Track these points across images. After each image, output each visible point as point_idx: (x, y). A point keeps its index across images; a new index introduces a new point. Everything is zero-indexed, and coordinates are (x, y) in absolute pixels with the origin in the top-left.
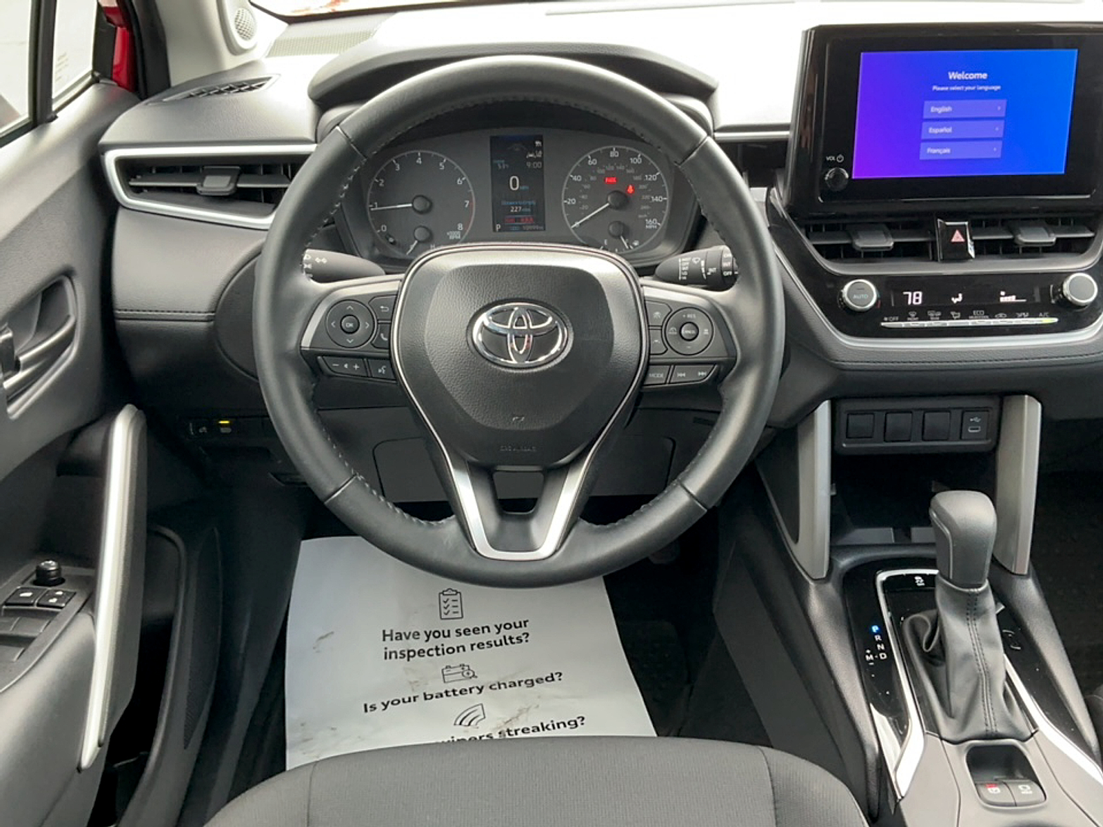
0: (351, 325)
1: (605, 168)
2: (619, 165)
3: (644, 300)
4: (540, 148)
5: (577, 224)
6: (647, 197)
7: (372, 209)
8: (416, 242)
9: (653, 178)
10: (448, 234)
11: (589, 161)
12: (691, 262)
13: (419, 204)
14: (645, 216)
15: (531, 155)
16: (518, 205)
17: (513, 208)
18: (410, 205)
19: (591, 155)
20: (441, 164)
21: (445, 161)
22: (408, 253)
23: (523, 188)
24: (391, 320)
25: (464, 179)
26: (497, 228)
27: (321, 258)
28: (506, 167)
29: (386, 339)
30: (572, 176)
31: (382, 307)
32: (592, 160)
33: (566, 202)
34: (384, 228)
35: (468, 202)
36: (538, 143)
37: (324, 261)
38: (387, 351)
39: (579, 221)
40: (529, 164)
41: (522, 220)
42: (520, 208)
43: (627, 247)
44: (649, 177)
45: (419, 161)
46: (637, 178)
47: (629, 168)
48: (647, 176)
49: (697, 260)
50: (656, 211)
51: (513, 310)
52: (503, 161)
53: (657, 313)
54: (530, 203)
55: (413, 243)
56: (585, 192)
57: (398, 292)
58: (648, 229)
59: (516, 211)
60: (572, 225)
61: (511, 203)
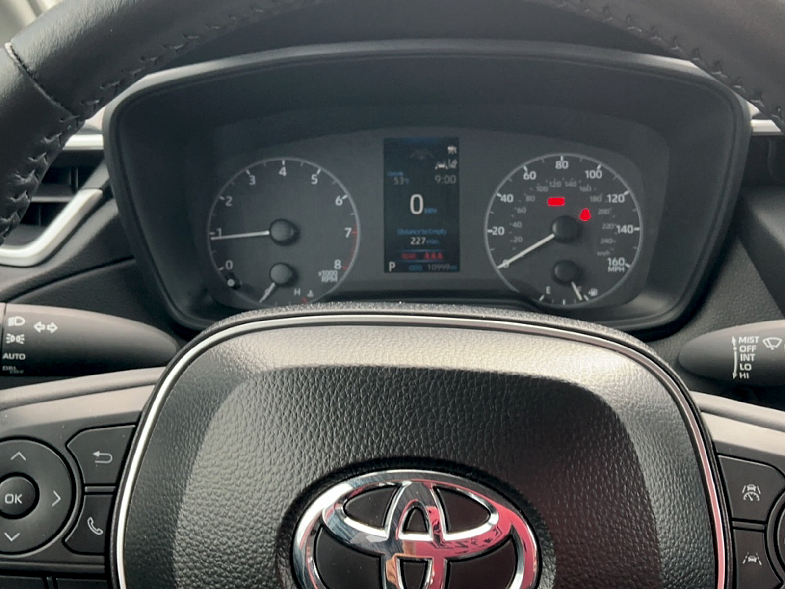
0: (17, 499)
1: (548, 185)
2: (568, 181)
3: (715, 450)
4: (454, 156)
5: (506, 263)
6: (610, 226)
7: (213, 238)
8: (273, 285)
9: (618, 198)
10: (320, 274)
11: (526, 175)
12: (760, 345)
13: (279, 232)
14: (608, 253)
15: (441, 166)
16: (421, 235)
17: (414, 239)
18: (267, 233)
19: (528, 166)
20: (313, 177)
21: (319, 172)
22: (261, 301)
23: (430, 211)
24: (117, 484)
25: (345, 197)
26: (390, 268)
27: (46, 323)
28: (405, 182)
29: (99, 532)
30: (499, 195)
31: (97, 454)
32: (529, 173)
33: (490, 231)
34: (229, 265)
35: (349, 230)
36: (451, 149)
37: (52, 328)
38: (101, 558)
39: (508, 258)
40: (438, 178)
41: (427, 256)
42: (424, 239)
43: (581, 298)
44: (613, 198)
45: (283, 172)
46: (595, 199)
47: (584, 185)
48: (609, 196)
49: (774, 342)
50: (624, 246)
52: (401, 174)
53: (751, 488)
54: (438, 232)
55: (268, 286)
56: (519, 217)
57: (141, 413)
58: (612, 273)
59: (417, 243)
60: (498, 264)
61: (411, 232)
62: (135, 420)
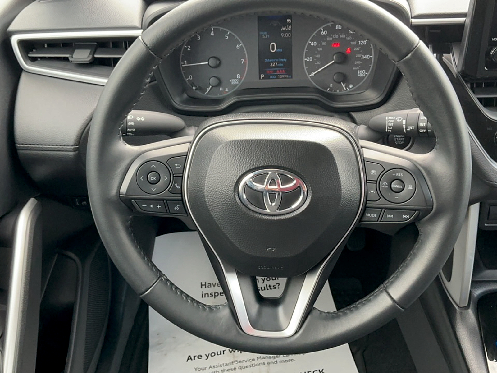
0: (154, 179)
1: (332, 37)
2: (341, 35)
3: (364, 160)
4: (290, 24)
5: (313, 74)
6: (359, 56)
7: (183, 66)
8: (211, 86)
9: (364, 42)
10: (231, 81)
11: (322, 32)
12: (395, 120)
13: (212, 62)
14: (358, 68)
15: (284, 29)
16: (275, 62)
17: (272, 63)
18: (207, 63)
19: (323, 28)
20: (226, 35)
21: (228, 33)
22: (205, 94)
23: (279, 50)
24: (183, 174)
25: (241, 45)
26: (262, 77)
27: (140, 117)
28: (268, 37)
29: (179, 187)
30: (310, 42)
31: (176, 165)
32: (324, 31)
33: (306, 59)
34: (191, 78)
35: (243, 60)
36: (288, 20)
37: (143, 119)
38: (180, 195)
39: (314, 72)
40: (282, 35)
41: (278, 71)
42: (277, 63)
43: (345, 89)
44: (361, 42)
45: (212, 34)
46: (353, 43)
47: (348, 37)
48: (360, 42)
49: (400, 119)
50: (365, 65)
51: (268, 174)
52: (266, 33)
53: (373, 171)
54: (283, 60)
55: (209, 87)
56: (319, 52)
57: (188, 152)
58: (359, 77)
59: (274, 66)
60: (309, 75)
61: (270, 61)
62: (186, 154)
